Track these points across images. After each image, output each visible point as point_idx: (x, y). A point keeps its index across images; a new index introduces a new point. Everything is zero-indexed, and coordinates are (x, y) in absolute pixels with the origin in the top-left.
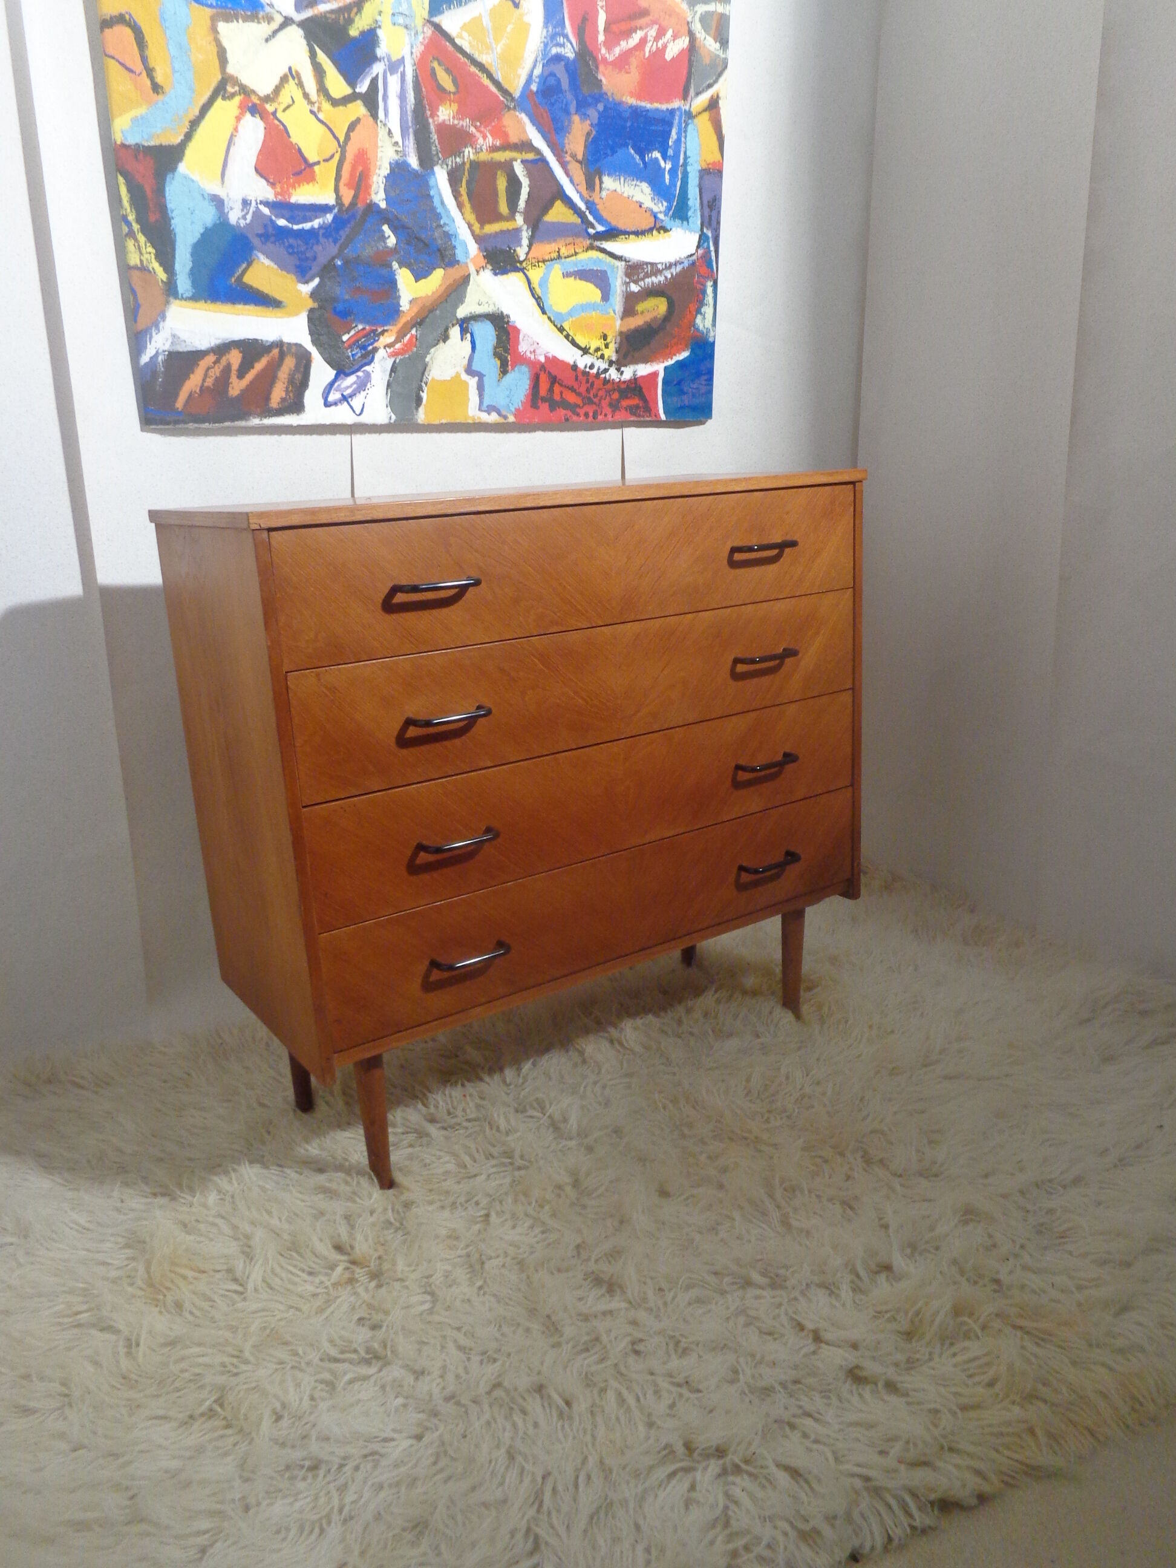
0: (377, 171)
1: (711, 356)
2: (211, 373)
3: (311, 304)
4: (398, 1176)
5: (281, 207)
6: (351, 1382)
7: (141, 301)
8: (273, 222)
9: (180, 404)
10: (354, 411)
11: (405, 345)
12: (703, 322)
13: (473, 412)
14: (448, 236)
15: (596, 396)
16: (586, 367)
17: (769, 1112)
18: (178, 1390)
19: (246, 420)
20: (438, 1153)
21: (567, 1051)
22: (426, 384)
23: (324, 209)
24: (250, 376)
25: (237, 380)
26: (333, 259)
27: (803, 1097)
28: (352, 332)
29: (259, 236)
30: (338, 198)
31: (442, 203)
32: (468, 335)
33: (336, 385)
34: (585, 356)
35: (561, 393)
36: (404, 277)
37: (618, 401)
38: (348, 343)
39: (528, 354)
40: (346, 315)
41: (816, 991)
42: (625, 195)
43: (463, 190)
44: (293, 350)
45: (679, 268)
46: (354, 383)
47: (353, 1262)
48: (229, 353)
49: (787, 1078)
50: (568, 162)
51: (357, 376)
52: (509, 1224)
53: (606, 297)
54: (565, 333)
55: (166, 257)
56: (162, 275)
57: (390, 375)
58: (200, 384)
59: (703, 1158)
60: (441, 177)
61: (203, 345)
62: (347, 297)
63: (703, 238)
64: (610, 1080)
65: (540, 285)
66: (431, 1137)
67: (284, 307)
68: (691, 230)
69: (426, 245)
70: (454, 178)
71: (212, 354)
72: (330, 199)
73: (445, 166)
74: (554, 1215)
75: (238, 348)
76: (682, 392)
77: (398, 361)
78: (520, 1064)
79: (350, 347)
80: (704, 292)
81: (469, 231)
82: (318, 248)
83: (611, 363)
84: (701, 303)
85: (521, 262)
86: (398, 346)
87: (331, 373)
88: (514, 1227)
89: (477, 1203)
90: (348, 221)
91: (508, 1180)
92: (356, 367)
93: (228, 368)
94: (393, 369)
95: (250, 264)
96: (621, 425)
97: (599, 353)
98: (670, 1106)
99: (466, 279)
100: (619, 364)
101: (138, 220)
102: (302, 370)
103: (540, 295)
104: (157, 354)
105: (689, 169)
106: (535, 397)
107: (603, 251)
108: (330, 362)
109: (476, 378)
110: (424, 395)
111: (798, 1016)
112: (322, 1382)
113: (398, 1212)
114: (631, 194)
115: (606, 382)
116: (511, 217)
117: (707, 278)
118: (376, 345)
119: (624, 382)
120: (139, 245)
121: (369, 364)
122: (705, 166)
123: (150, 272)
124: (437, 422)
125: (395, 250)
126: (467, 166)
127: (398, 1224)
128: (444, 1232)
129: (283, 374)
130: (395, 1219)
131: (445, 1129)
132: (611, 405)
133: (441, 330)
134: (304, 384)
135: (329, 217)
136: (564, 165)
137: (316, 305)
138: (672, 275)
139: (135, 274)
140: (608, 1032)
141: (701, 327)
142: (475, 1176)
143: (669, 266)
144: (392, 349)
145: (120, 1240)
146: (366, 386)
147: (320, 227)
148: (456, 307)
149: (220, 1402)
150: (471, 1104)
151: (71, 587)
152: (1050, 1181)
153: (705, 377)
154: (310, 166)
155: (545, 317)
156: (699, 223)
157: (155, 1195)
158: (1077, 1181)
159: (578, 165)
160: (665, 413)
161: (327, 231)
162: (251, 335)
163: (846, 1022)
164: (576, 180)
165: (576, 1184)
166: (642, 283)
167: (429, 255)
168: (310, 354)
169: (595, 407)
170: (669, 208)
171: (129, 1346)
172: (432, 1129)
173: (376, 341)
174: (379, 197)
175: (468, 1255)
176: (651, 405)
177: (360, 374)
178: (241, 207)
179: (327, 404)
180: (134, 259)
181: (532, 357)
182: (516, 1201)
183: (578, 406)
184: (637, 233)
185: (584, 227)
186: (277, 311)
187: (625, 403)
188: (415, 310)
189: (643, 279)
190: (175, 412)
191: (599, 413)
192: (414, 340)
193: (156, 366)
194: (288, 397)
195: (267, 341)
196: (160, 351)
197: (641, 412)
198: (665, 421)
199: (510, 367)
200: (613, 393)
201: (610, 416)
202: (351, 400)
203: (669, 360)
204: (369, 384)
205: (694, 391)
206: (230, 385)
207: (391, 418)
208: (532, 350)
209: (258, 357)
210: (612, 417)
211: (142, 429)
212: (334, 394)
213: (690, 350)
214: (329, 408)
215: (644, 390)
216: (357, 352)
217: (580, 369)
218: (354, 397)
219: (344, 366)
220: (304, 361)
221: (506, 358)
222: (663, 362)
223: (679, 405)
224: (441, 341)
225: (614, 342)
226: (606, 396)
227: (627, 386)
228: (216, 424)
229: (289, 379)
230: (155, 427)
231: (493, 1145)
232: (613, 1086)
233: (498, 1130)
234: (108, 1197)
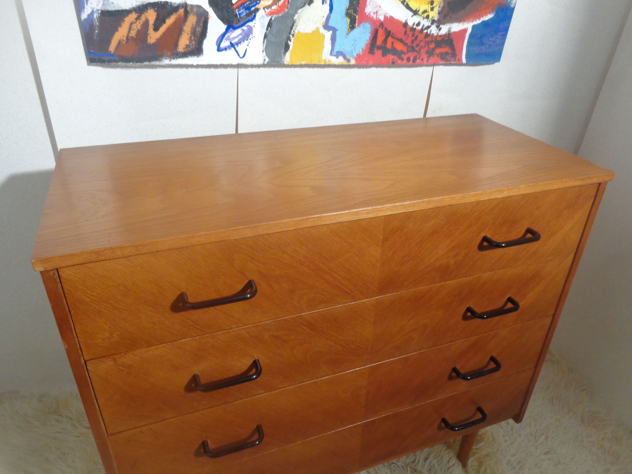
1: (510, 18)
2: (134, 27)
9: (112, 48)
10: (239, 55)
11: (279, 7)
13: (326, 55)
15: (418, 45)
16: (414, 24)
19: (160, 60)
22: (293, 36)
24: (163, 29)
25: (154, 32)
32: (328, 1)
33: (227, 36)
34: (415, 17)
35: (393, 43)
37: (433, 49)
38: (237, 5)
39: (372, 14)
44: (195, 10)
46: (240, 34)
48: (147, 12)
51: (243, 30)
57: (267, 29)
58: (126, 35)
61: (127, 5)
71: (134, 13)
75: (154, 9)
76: (482, 44)
77: (273, 18)
79: (238, 8)
83: (433, 22)
86: (274, 7)
87: (223, 27)
92: (241, 23)
93: (146, 22)
94: (270, 25)
96: (434, 65)
97: (426, 15)
100: (439, 23)
102: (201, 24)
104: (92, 12)
106: (372, 46)
108: (223, 19)
109: (331, 32)
110: (291, 44)
115: (427, 35)
118: (257, 6)
119: (441, 36)
121: (252, 20)
124: (298, 63)
129: (188, 27)
132: (427, 52)
134: (203, 34)
144: (269, 10)
146: (248, 36)
153: (501, 33)
160: (467, 57)
168: (207, 13)
169: (415, 54)
173: (257, 4)
176: (457, 52)
177: (245, 28)
179: (219, 50)
181: (375, 17)
183: (403, 53)
187: (438, 51)
190: (110, 54)
191: (418, 58)
192: (287, 3)
193: (92, 21)
194: (191, 44)
195: (175, 3)
196: (95, 10)
197: (449, 58)
198: (465, 62)
199: (357, 24)
200: (431, 44)
201: (426, 60)
202: (237, 47)
203: (478, 20)
204: (251, 35)
205: (491, 43)
206: (149, 36)
207: (265, 60)
208: (375, 12)
209: (169, 15)
210: (427, 61)
211: (88, 65)
212: (225, 42)
213: (494, 13)
214: (220, 53)
215: (454, 42)
216: (243, 12)
217: (409, 26)
218: (239, 45)
219: (233, 22)
220: (203, 19)
221: (355, 17)
222: (473, 22)
223: (478, 52)
224: (307, 4)
225: (438, 6)
226: (425, 45)
227: (443, 39)
228: (139, 64)
229: (191, 32)
230: (95, 64)
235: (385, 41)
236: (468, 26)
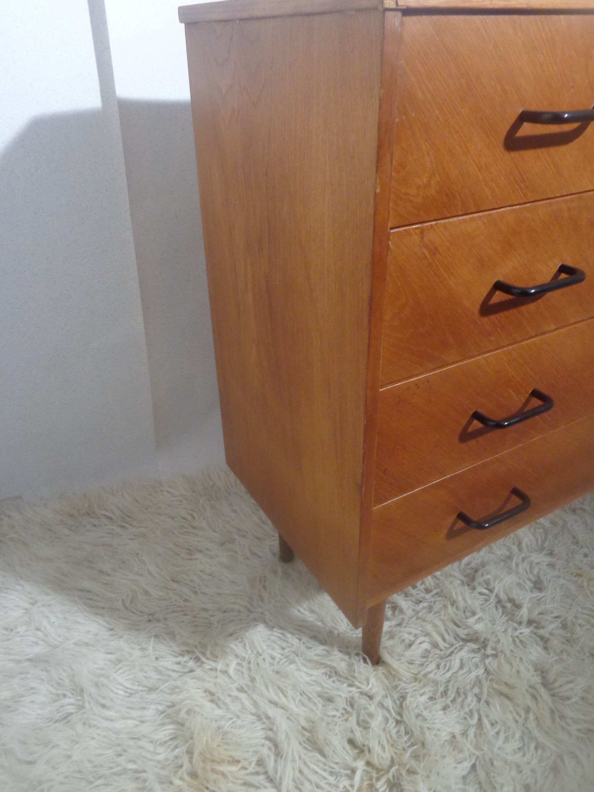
20: (412, 630)
66: (403, 612)
145: (160, 710)
165: (547, 684)
231: (459, 626)
232: (538, 563)
233: (457, 608)
234: (143, 649)
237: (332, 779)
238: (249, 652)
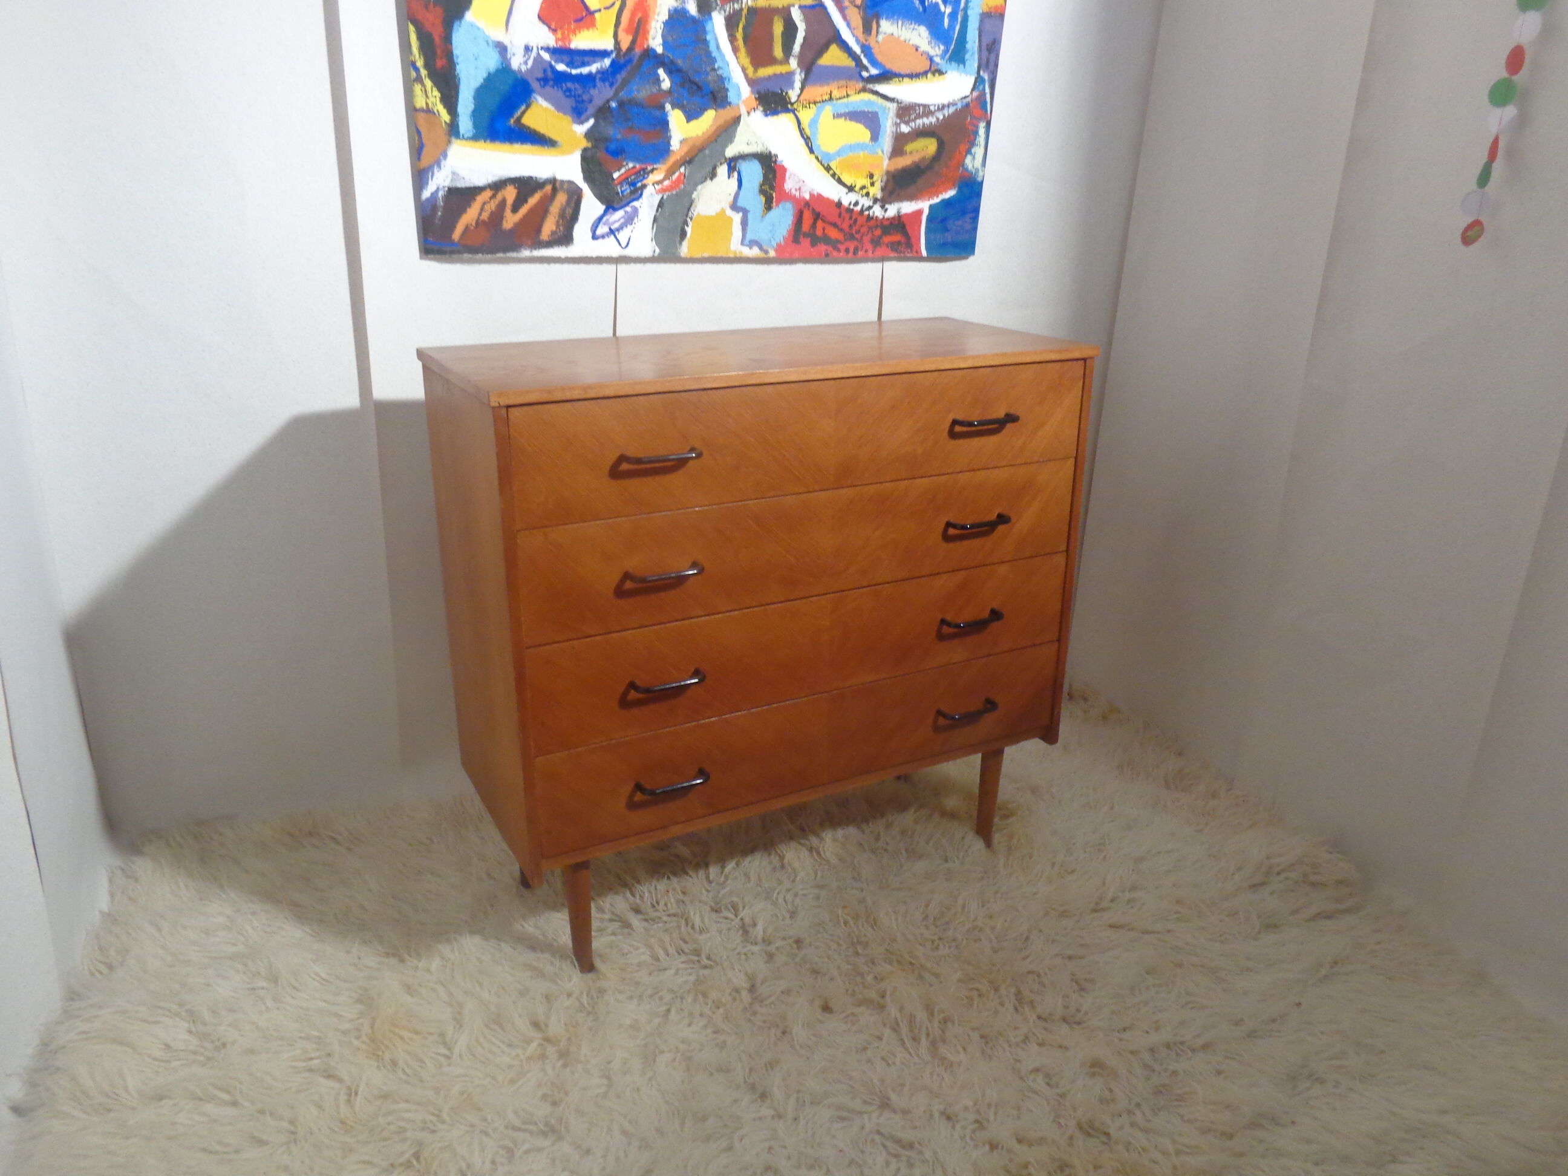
0: (656, 17)
1: (979, 195)
2: (487, 207)
3: (585, 144)
4: (597, 962)
5: (561, 52)
6: (527, 1152)
7: (424, 140)
8: (552, 67)
9: (456, 235)
10: (620, 244)
11: (673, 183)
12: (972, 163)
13: (736, 246)
14: (721, 79)
15: (858, 232)
16: (850, 204)
17: (940, 939)
18: (384, 1139)
19: (517, 251)
20: (635, 944)
21: (770, 854)
22: (691, 219)
23: (603, 54)
24: (524, 210)
25: (511, 215)
26: (608, 101)
27: (975, 928)
28: (623, 170)
29: (538, 80)
30: (617, 43)
31: (718, 47)
32: (736, 174)
33: (605, 219)
34: (850, 194)
35: (824, 229)
36: (675, 118)
37: (880, 237)
38: (619, 180)
39: (793, 192)
40: (619, 153)
41: (1011, 820)
42: (902, 39)
43: (739, 35)
44: (565, 186)
45: (952, 110)
46: (623, 217)
47: (547, 1040)
48: (505, 189)
49: (964, 907)
50: (846, 8)
51: (626, 212)
52: (686, 1021)
53: (875, 137)
54: (831, 172)
55: (450, 101)
56: (445, 117)
57: (657, 210)
58: (476, 217)
59: (869, 978)
60: (718, 21)
61: (480, 181)
62: (619, 136)
63: (979, 80)
64: (802, 889)
65: (810, 126)
66: (632, 929)
67: (559, 146)
68: (966, 74)
69: (699, 88)
70: (731, 23)
71: (488, 190)
72: (608, 44)
73: (723, 12)
74: (726, 1017)
75: (515, 185)
76: (946, 230)
77: (665, 197)
78: (724, 863)
79: (621, 184)
80: (976, 133)
81: (742, 74)
82: (594, 92)
83: (875, 201)
84: (972, 143)
85: (792, 104)
86: (667, 183)
87: (600, 208)
88: (690, 1025)
89: (661, 999)
90: (625, 65)
91: (692, 978)
92: (624, 203)
93: (503, 202)
94: (661, 205)
95: (528, 106)
96: (883, 259)
97: (865, 191)
98: (851, 922)
99: (737, 120)
100: (884, 202)
101: (426, 66)
102: (573, 205)
103: (809, 134)
104: (438, 189)
105: (969, 12)
106: (797, 232)
107: (876, 93)
108: (600, 197)
109: (741, 214)
110: (689, 230)
111: (988, 844)
112: (504, 1147)
113: (592, 998)
114: (908, 38)
115: (869, 218)
116: (786, 60)
117: (980, 119)
118: (645, 182)
119: (888, 219)
120: (426, 91)
121: (637, 199)
122: (986, 9)
123: (434, 113)
124: (699, 256)
125: (670, 92)
126: (745, 12)
127: (590, 1009)
128: (628, 1022)
129: (555, 209)
130: (589, 1004)
131: (646, 920)
132: (872, 241)
133: (709, 168)
134: (575, 217)
135: (607, 62)
136: (842, 9)
137: (589, 145)
138: (944, 116)
139: (421, 118)
140: (809, 840)
141: (970, 167)
142: (665, 969)
143: (942, 108)
144: (660, 186)
145: (353, 994)
146: (632, 220)
147: (598, 72)
148: (725, 146)
149: (417, 1156)
150: (673, 900)
151: (350, 399)
152: (1182, 1043)
153: (971, 215)
154: (591, 13)
155: (813, 157)
156: (976, 65)
157: (387, 955)
158: (1205, 1047)
159: (856, 10)
160: (927, 249)
161: (605, 76)
162: (525, 173)
163: (1031, 857)
164: (853, 25)
165: (752, 989)
166: (913, 124)
167: (702, 97)
168: (581, 190)
169: (856, 243)
170: (946, 52)
171: (350, 1095)
172: (635, 921)
173: (644, 178)
174: (656, 42)
175: (646, 1046)
176: (913, 240)
177: (628, 209)
178: (523, 53)
179: (595, 237)
180: (420, 102)
181: (797, 194)
182: (695, 1000)
183: (840, 242)
184: (911, 76)
185: (858, 69)
186: (552, 150)
187: (886, 239)
188: (685, 149)
189: (914, 120)
190: (452, 243)
191: (860, 249)
192: (682, 177)
193: (436, 201)
194: (558, 230)
195: (541, 179)
196: (441, 187)
197: (903, 249)
198: (926, 255)
199: (774, 204)
200: (876, 230)
201: (871, 252)
202: (618, 234)
203: (935, 198)
204: (636, 218)
205: (958, 228)
206: (505, 219)
207: (654, 251)
208: (798, 188)
209: (532, 192)
210: (873, 253)
211: (421, 258)
212: (602, 227)
213: (957, 189)
214: (596, 242)
215: (907, 227)
216: (627, 189)
217: (844, 206)
218: (621, 231)
219: (613, 202)
220: (576, 197)
221: (772, 195)
222: (929, 200)
223: (942, 242)
224: (708, 179)
225: (880, 180)
226: (868, 233)
227: (891, 223)
228: (489, 256)
229: (559, 213)
230: (432, 256)
231: (686, 942)
232: (804, 895)
233: (693, 927)
234: (348, 952)
235: (814, 225)
236: (924, 205)
237: (506, 1049)
238: (457, 954)
